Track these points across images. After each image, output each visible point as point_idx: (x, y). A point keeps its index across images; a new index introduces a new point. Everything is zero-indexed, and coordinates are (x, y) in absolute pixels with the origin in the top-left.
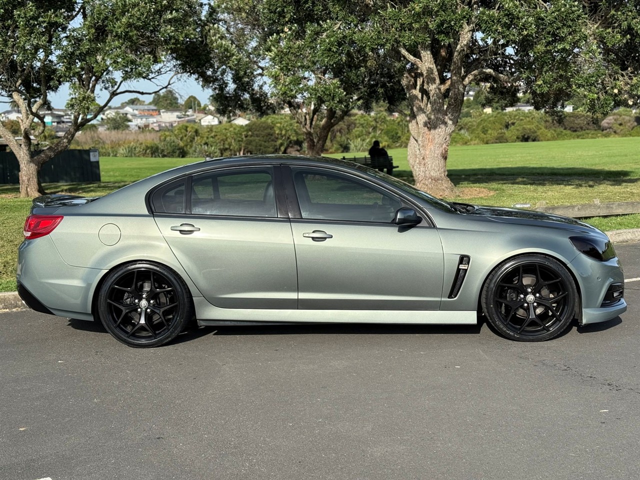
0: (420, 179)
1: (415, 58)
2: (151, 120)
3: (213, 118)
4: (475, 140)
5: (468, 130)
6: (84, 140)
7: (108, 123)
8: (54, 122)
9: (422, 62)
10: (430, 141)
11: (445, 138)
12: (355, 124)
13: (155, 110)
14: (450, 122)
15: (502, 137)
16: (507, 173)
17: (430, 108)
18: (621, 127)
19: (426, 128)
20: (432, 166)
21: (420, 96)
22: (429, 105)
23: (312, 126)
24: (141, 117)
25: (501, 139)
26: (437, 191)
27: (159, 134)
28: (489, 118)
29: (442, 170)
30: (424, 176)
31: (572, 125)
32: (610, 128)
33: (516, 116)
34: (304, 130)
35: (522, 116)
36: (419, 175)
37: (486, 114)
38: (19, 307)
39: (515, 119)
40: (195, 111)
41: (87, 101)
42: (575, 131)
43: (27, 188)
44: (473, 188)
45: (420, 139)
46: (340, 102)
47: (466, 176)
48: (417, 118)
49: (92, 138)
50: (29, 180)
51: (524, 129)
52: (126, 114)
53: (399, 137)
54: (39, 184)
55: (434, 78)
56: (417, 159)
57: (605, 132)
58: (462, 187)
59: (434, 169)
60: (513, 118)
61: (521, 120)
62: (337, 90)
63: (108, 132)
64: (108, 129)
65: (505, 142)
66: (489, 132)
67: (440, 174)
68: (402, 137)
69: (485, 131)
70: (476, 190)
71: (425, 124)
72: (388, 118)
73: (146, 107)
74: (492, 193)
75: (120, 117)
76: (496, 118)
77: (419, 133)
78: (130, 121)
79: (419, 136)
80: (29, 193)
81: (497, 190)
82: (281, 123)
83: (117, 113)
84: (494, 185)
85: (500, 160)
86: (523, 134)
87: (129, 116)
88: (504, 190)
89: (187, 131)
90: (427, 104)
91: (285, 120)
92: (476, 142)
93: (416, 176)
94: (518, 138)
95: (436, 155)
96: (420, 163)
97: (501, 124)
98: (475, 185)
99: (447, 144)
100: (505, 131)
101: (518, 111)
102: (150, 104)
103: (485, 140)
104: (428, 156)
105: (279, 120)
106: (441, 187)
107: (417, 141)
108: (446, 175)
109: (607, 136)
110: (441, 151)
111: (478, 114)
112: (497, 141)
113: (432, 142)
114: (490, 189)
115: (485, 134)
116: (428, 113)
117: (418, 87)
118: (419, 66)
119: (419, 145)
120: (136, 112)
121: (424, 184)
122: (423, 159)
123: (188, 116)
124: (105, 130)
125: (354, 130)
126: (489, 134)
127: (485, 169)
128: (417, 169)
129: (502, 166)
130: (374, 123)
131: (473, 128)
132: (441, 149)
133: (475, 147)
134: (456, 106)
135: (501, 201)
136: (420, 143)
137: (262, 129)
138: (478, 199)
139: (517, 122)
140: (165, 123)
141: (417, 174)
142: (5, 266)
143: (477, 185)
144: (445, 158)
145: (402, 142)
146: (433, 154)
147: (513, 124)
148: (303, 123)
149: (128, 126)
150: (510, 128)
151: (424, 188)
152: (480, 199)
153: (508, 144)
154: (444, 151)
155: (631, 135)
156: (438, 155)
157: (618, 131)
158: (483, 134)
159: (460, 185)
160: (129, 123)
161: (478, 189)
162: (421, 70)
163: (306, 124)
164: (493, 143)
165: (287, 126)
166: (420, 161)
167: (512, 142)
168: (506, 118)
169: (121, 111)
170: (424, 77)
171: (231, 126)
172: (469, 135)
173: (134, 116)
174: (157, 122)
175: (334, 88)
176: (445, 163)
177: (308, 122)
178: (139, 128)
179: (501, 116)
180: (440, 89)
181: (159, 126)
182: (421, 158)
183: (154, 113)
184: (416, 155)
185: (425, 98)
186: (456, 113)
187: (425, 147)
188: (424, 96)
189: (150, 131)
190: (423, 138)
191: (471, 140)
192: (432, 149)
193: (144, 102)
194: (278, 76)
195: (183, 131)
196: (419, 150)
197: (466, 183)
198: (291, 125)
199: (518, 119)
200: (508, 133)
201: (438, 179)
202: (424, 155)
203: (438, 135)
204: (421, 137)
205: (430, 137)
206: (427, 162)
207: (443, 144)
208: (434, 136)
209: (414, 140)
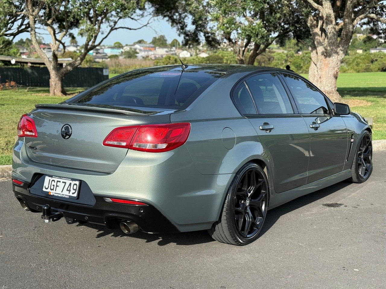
1: (318, 5)
2: (150, 53)
3: (187, 53)
4: (351, 70)
5: (347, 63)
6: (110, 64)
7: (125, 54)
8: (94, 53)
9: (323, 8)
10: (326, 65)
11: (337, 63)
12: (274, 58)
13: (153, 47)
14: (341, 52)
15: (369, 68)
16: (377, 90)
17: (327, 42)
19: (323, 56)
20: (326, 83)
21: (320, 33)
22: (326, 40)
23: (244, 56)
24: (145, 51)
25: (367, 70)
27: (154, 61)
28: (360, 56)
29: (333, 86)
33: (378, 55)
34: (238, 58)
35: (383, 56)
37: (358, 54)
38: (5, 178)
39: (377, 57)
40: (176, 48)
41: (91, 31)
43: (54, 89)
44: (355, 100)
45: (318, 64)
46: (263, 37)
47: (348, 91)
48: (317, 48)
49: (115, 63)
50: (55, 85)
51: (383, 63)
52: (136, 49)
53: (302, 67)
54: (62, 87)
55: (331, 20)
56: (316, 78)
58: (347, 99)
59: (328, 86)
60: (376, 56)
61: (382, 58)
62: (260, 29)
63: (124, 60)
64: (125, 58)
65: (370, 72)
66: (361, 65)
67: (331, 89)
68: (303, 67)
69: (358, 64)
70: (357, 101)
71: (323, 54)
72: (295, 55)
73: (148, 45)
74: (369, 104)
75: (132, 51)
76: (366, 56)
77: (318, 59)
78: (138, 53)
79: (318, 62)
80: (56, 93)
81: (373, 102)
82: (227, 56)
83: (131, 49)
84: (371, 98)
85: (368, 82)
86: (382, 67)
87: (138, 51)
88: (378, 102)
89: (170, 59)
90: (325, 39)
91: (230, 54)
92: (351, 71)
94: (379, 69)
95: (329, 75)
96: (317, 81)
97: (369, 60)
98: (356, 98)
99: (338, 68)
100: (371, 64)
101: (380, 52)
102: (150, 43)
103: (357, 70)
104: (323, 76)
105: (226, 55)
106: (332, 98)
107: (316, 65)
108: (336, 90)
110: (333, 73)
111: (353, 53)
112: (365, 71)
113: (327, 66)
114: (367, 101)
115: (358, 66)
116: (325, 45)
117: (319, 27)
118: (321, 11)
119: (317, 68)
120: (142, 48)
122: (320, 78)
123: (172, 51)
124: (123, 59)
125: (273, 62)
126: (360, 66)
127: (360, 88)
129: (371, 86)
130: (286, 58)
131: (350, 62)
132: (333, 71)
133: (350, 74)
134: (346, 40)
135: (377, 110)
136: (318, 66)
137: (215, 60)
138: (360, 107)
139: (379, 59)
140: (158, 55)
142: (7, 144)
143: (358, 98)
144: (336, 78)
145: (303, 70)
146: (327, 75)
147: (376, 60)
148: (238, 53)
149: (136, 57)
150: (374, 63)
152: (361, 108)
153: (372, 73)
154: (335, 72)
156: (331, 75)
158: (356, 66)
159: (345, 98)
160: (137, 55)
161: (358, 100)
162: (322, 14)
163: (239, 54)
164: (362, 72)
165: (231, 58)
166: (317, 79)
167: (375, 72)
168: (372, 56)
169: (133, 47)
170: (324, 19)
171: (197, 57)
172: (347, 67)
173: (140, 50)
174: (154, 54)
175: (258, 28)
176: (336, 81)
177: (241, 53)
178: (143, 57)
179: (369, 55)
180: (335, 29)
181: (155, 57)
182: (319, 77)
183: (152, 49)
184: (315, 75)
185: (323, 34)
186: (346, 45)
187: (322, 70)
188: (323, 33)
189: (149, 60)
190: (320, 63)
191: (348, 70)
192: (327, 71)
193: (146, 42)
194: (219, 17)
195: (168, 60)
196: (317, 71)
197: (348, 96)
198: (234, 57)
199: (380, 57)
200: (372, 66)
201: (330, 93)
202: (321, 75)
203: (332, 61)
204: (319, 62)
205: (326, 62)
206: (323, 80)
207: (335, 68)
208: (328, 62)
209: (314, 64)
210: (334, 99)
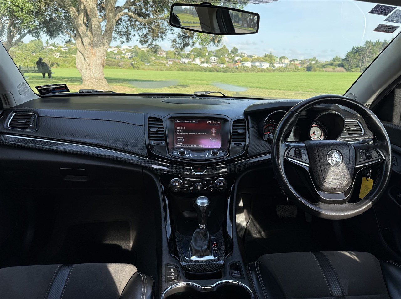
0: (87, 79)
9: (86, 0)
10: (93, 54)
11: (103, 53)
18: (126, 66)
19: (90, 46)
20: (95, 71)
26: (100, 87)
29: (101, 74)
30: (90, 77)
31: (109, 64)
32: (122, 66)
36: (86, 76)
42: (110, 66)
55: (95, 13)
56: (84, 66)
57: (120, 67)
59: (97, 73)
67: (100, 76)
71: (89, 44)
77: (84, 49)
93: (84, 77)
95: (97, 64)
96: (87, 68)
99: (104, 57)
104: (92, 64)
107: (82, 54)
108: (104, 77)
109: (121, 68)
110: (101, 62)
113: (94, 54)
118: (84, 3)
119: (84, 57)
121: (90, 82)
122: (89, 65)
128: (85, 72)
132: (101, 60)
136: (85, 54)
141: (85, 75)
144: (104, 66)
146: (96, 63)
151: (91, 85)
155: (129, 69)
156: (99, 63)
157: (125, 67)
162: (86, 7)
170: (88, 12)
176: (103, 70)
180: (99, 21)
182: (87, 65)
186: (110, 38)
187: (90, 58)
190: (88, 52)
192: (95, 59)
196: (85, 60)
201: (100, 79)
202: (89, 63)
203: (99, 51)
204: (86, 51)
205: (93, 52)
206: (92, 68)
207: (102, 57)
208: (96, 51)
209: (80, 53)
210: (104, 85)
